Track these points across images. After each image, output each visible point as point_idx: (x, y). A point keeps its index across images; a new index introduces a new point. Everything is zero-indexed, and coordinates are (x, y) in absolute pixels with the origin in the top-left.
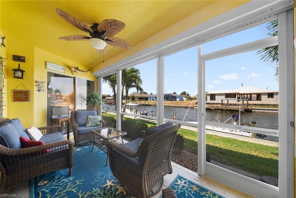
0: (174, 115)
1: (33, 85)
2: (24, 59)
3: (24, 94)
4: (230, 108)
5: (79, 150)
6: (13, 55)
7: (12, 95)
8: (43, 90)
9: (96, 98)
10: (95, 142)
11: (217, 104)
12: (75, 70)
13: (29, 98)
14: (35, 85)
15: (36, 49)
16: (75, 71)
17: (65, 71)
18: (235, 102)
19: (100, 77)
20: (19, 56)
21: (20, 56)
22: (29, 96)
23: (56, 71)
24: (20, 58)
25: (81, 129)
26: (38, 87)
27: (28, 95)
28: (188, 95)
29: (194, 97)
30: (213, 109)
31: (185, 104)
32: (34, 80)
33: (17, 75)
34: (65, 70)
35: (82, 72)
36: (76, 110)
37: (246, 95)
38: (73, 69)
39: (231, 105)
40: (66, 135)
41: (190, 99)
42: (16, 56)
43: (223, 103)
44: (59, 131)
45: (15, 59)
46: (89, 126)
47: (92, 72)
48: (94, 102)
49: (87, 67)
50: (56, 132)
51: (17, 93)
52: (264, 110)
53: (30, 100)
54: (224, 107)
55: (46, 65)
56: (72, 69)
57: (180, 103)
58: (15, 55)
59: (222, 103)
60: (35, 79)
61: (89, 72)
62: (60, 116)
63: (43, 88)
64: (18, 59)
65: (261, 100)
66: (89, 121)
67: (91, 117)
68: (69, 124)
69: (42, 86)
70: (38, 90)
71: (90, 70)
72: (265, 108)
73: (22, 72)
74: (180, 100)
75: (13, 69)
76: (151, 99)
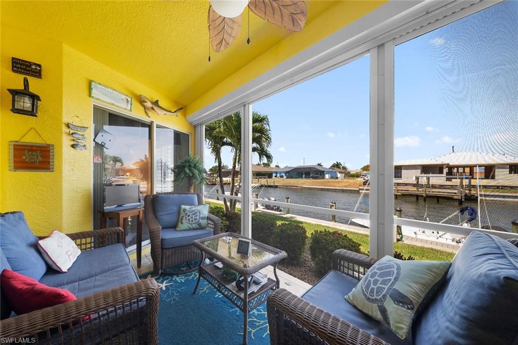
0: (333, 206)
1: (61, 132)
2: (39, 68)
3: (38, 152)
4: (433, 192)
5: (163, 286)
6: (13, 58)
7: (12, 154)
8: (84, 146)
9: (195, 167)
10: (203, 269)
11: (406, 184)
12: (152, 106)
13: (51, 164)
14: (66, 133)
15: (67, 49)
16: (152, 108)
17: (132, 106)
18: (440, 182)
19: (201, 124)
20: (27, 62)
21: (30, 62)
22: (51, 157)
23: (113, 104)
24: (30, 66)
25: (169, 235)
26: (73, 138)
27: (49, 156)
28: (344, 168)
29: (357, 171)
30: (399, 194)
31: (343, 184)
32: (61, 122)
33: (21, 106)
34: (131, 104)
35: (166, 112)
36: (155, 193)
37: (462, 168)
38: (149, 104)
39: (434, 187)
40: (135, 247)
41: (349, 175)
42: (20, 60)
43: (420, 183)
44: (118, 242)
45: (18, 68)
46: (184, 228)
47: (185, 115)
48: (191, 175)
49: (176, 103)
50: (112, 244)
51: (25, 150)
52: (504, 197)
53: (53, 168)
54: (421, 191)
55: (90, 89)
56: (145, 104)
57: (332, 184)
58: (18, 59)
59: (418, 182)
60: (66, 119)
61: (179, 114)
62: (121, 206)
63: (84, 142)
64: (25, 69)
65: (494, 179)
66: (184, 218)
67: (187, 207)
68: (141, 223)
69: (80, 137)
70: (73, 146)
71: (182, 108)
72: (507, 192)
73: (35, 98)
74: (332, 177)
75: (8, 90)
76: (278, 175)
